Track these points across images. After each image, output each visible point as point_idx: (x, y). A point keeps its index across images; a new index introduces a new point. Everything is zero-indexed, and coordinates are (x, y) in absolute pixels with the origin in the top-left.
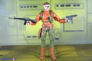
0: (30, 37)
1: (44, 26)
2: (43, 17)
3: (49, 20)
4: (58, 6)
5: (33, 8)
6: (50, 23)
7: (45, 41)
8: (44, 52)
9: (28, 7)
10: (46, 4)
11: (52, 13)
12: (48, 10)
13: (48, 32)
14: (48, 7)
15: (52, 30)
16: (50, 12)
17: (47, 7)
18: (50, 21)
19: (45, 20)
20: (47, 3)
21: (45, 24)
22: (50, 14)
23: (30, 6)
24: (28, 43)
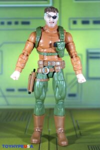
0: (12, 90)
1: (41, 63)
2: (41, 41)
3: (55, 50)
4: (75, 22)
5: (20, 26)
6: (58, 56)
7: (43, 101)
8: (40, 126)
9: (10, 23)
10: (49, 11)
11: (63, 34)
12: (54, 25)
13: (51, 79)
14: (54, 17)
15: (61, 74)
16: (58, 30)
17: (52, 19)
18: (57, 52)
19: (45, 50)
20: (53, 9)
21: (46, 59)
22: (59, 35)
23: (13, 21)
24: (8, 105)
